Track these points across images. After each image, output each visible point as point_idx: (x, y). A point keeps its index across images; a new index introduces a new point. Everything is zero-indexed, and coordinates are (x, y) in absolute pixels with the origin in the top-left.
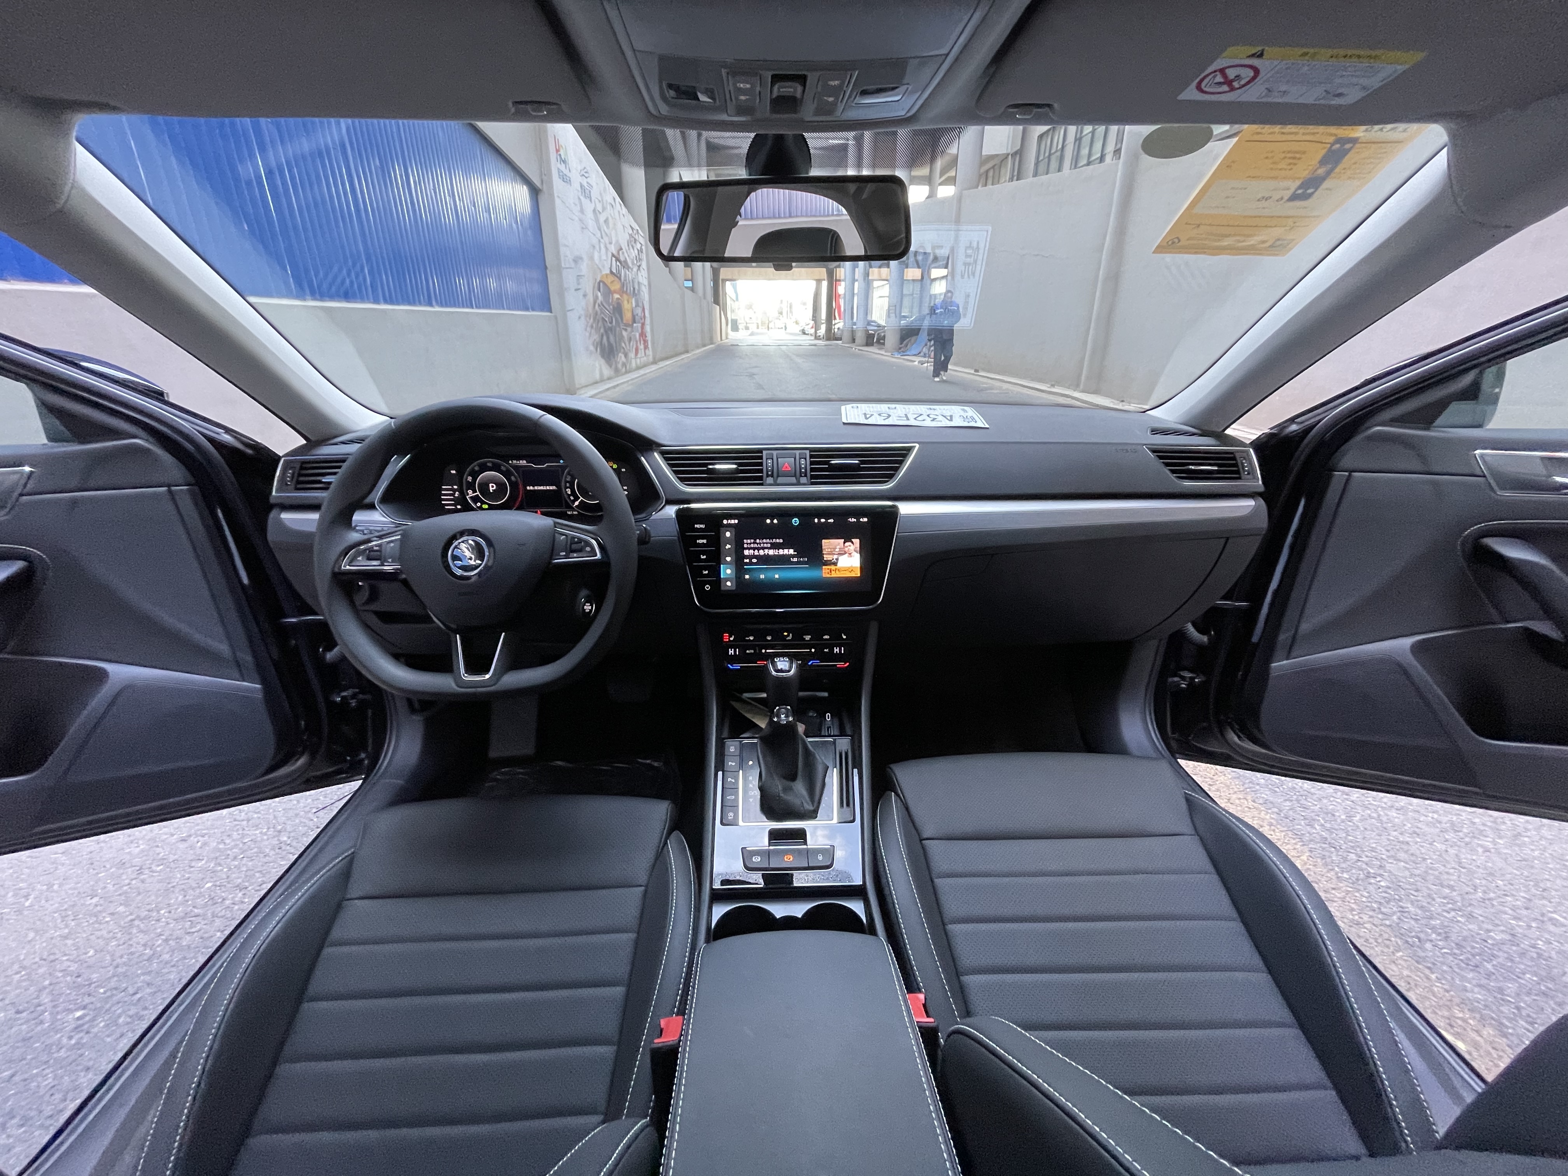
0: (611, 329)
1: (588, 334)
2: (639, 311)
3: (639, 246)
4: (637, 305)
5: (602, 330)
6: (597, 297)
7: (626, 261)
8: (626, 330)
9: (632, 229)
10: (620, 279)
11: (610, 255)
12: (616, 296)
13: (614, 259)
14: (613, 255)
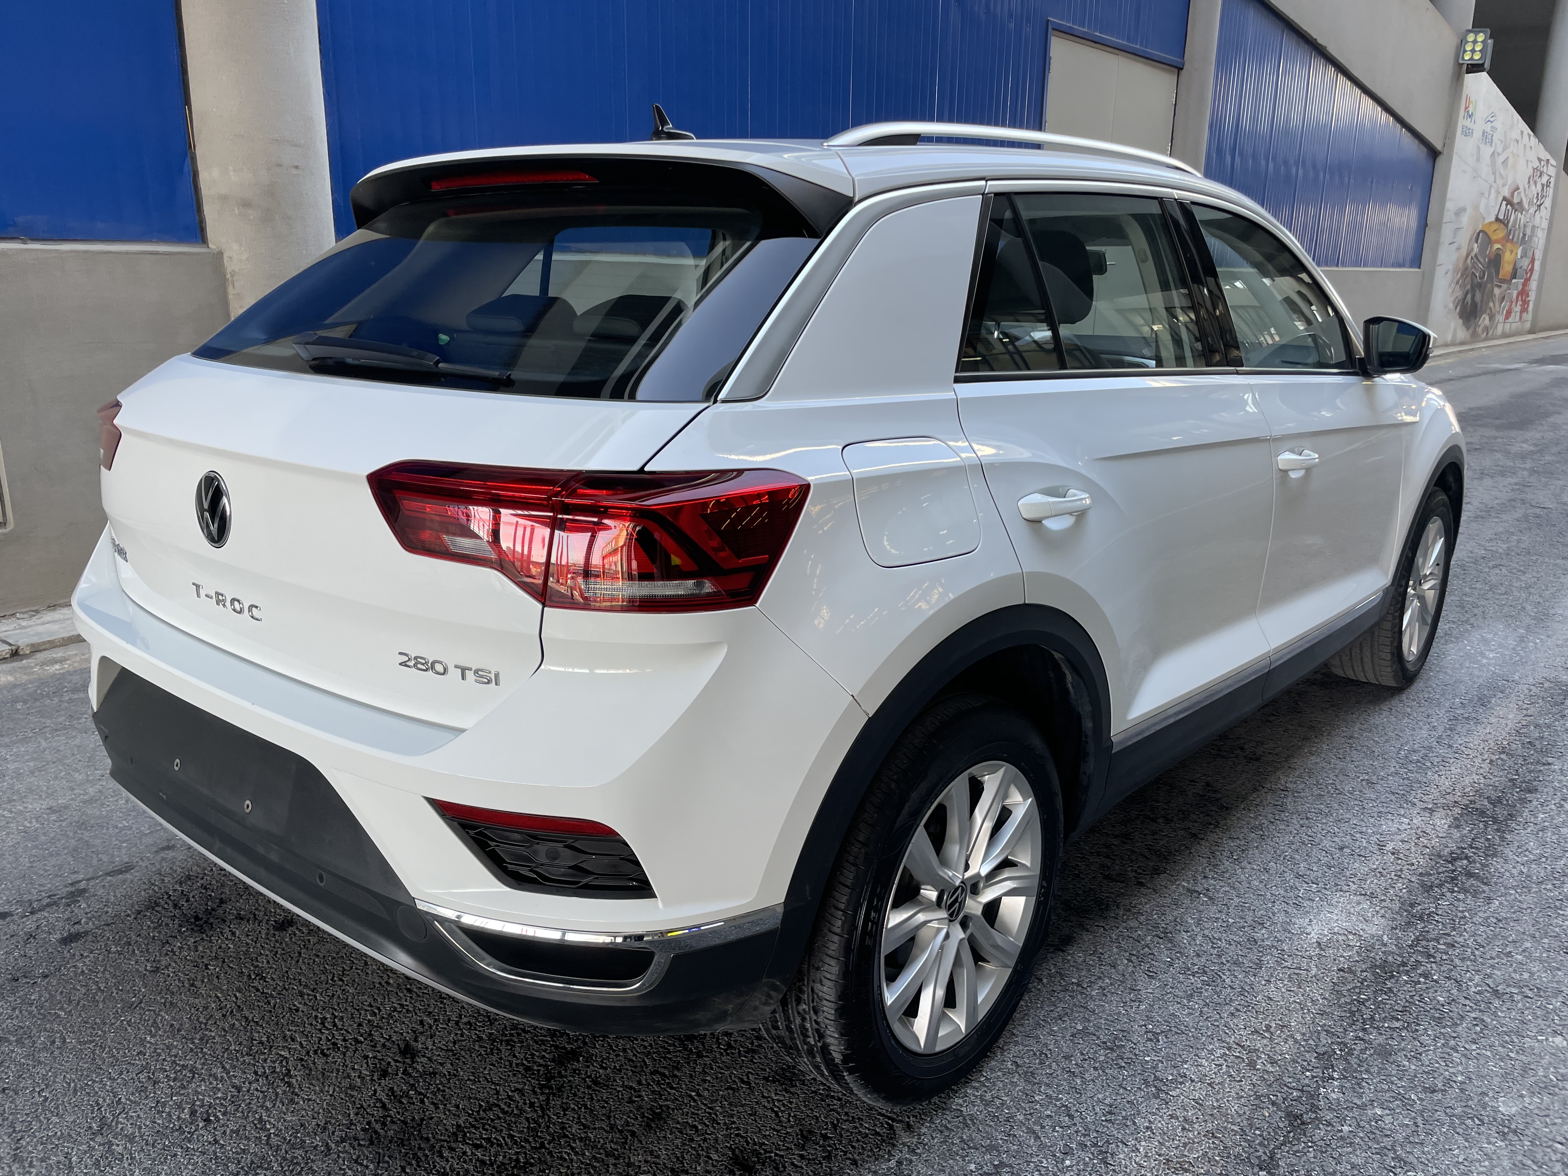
0: (1480, 286)
1: (1451, 291)
2: (1525, 263)
3: (1545, 179)
4: (1524, 255)
5: (1469, 287)
6: (1472, 250)
7: (1520, 203)
8: (1500, 287)
9: (1540, 160)
10: (1506, 225)
11: (1501, 198)
12: (1497, 246)
13: (1504, 203)
14: (1504, 199)
